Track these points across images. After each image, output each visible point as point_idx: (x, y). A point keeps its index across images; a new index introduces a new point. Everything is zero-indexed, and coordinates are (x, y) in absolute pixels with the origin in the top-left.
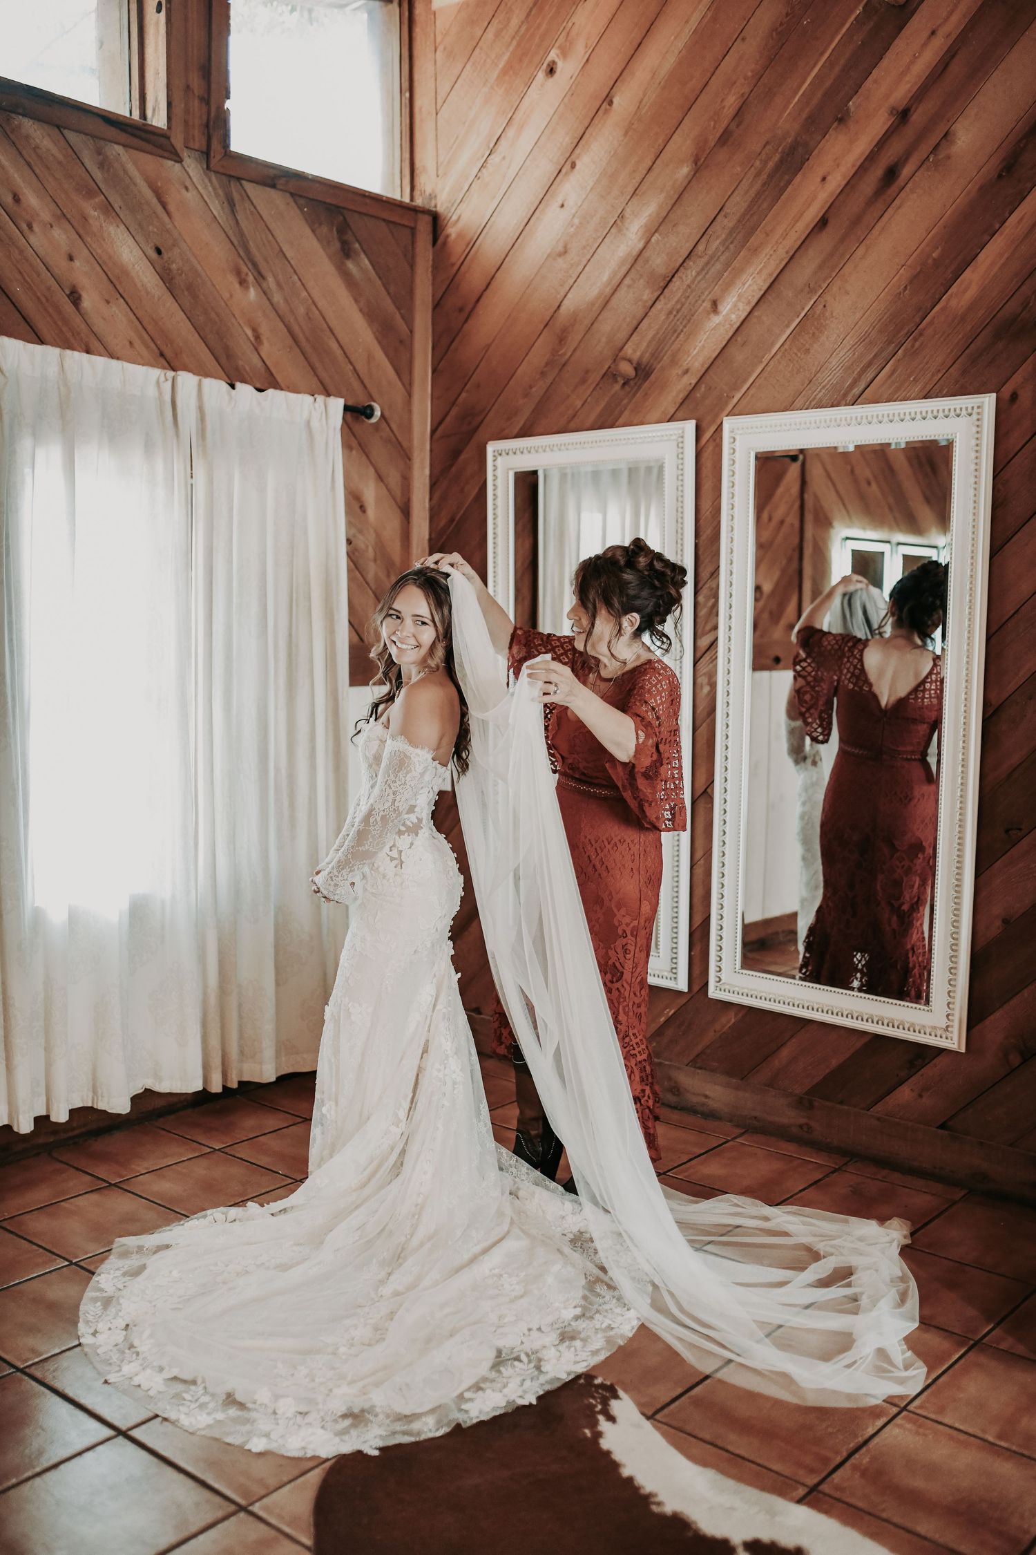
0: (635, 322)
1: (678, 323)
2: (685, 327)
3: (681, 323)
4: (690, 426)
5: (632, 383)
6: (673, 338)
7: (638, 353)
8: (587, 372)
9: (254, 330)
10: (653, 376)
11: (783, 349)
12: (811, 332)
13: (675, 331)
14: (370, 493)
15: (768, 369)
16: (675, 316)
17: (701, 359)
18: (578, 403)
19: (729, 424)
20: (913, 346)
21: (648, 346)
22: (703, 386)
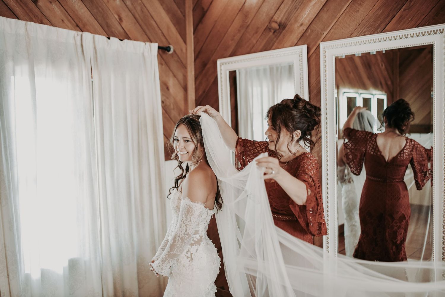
0: (278, 6)
1: (297, 5)
2: (300, 6)
3: (298, 4)
4: (304, 47)
5: (277, 31)
6: (295, 11)
7: (280, 19)
8: (258, 28)
9: (119, 16)
10: (287, 28)
11: (345, 11)
12: (359, 3)
13: (296, 8)
14: (171, 82)
15: (339, 20)
16: (295, 2)
17: (308, 19)
18: (255, 42)
19: (322, 45)
20: (410, 4)
21: (284, 15)
22: (310, 30)
